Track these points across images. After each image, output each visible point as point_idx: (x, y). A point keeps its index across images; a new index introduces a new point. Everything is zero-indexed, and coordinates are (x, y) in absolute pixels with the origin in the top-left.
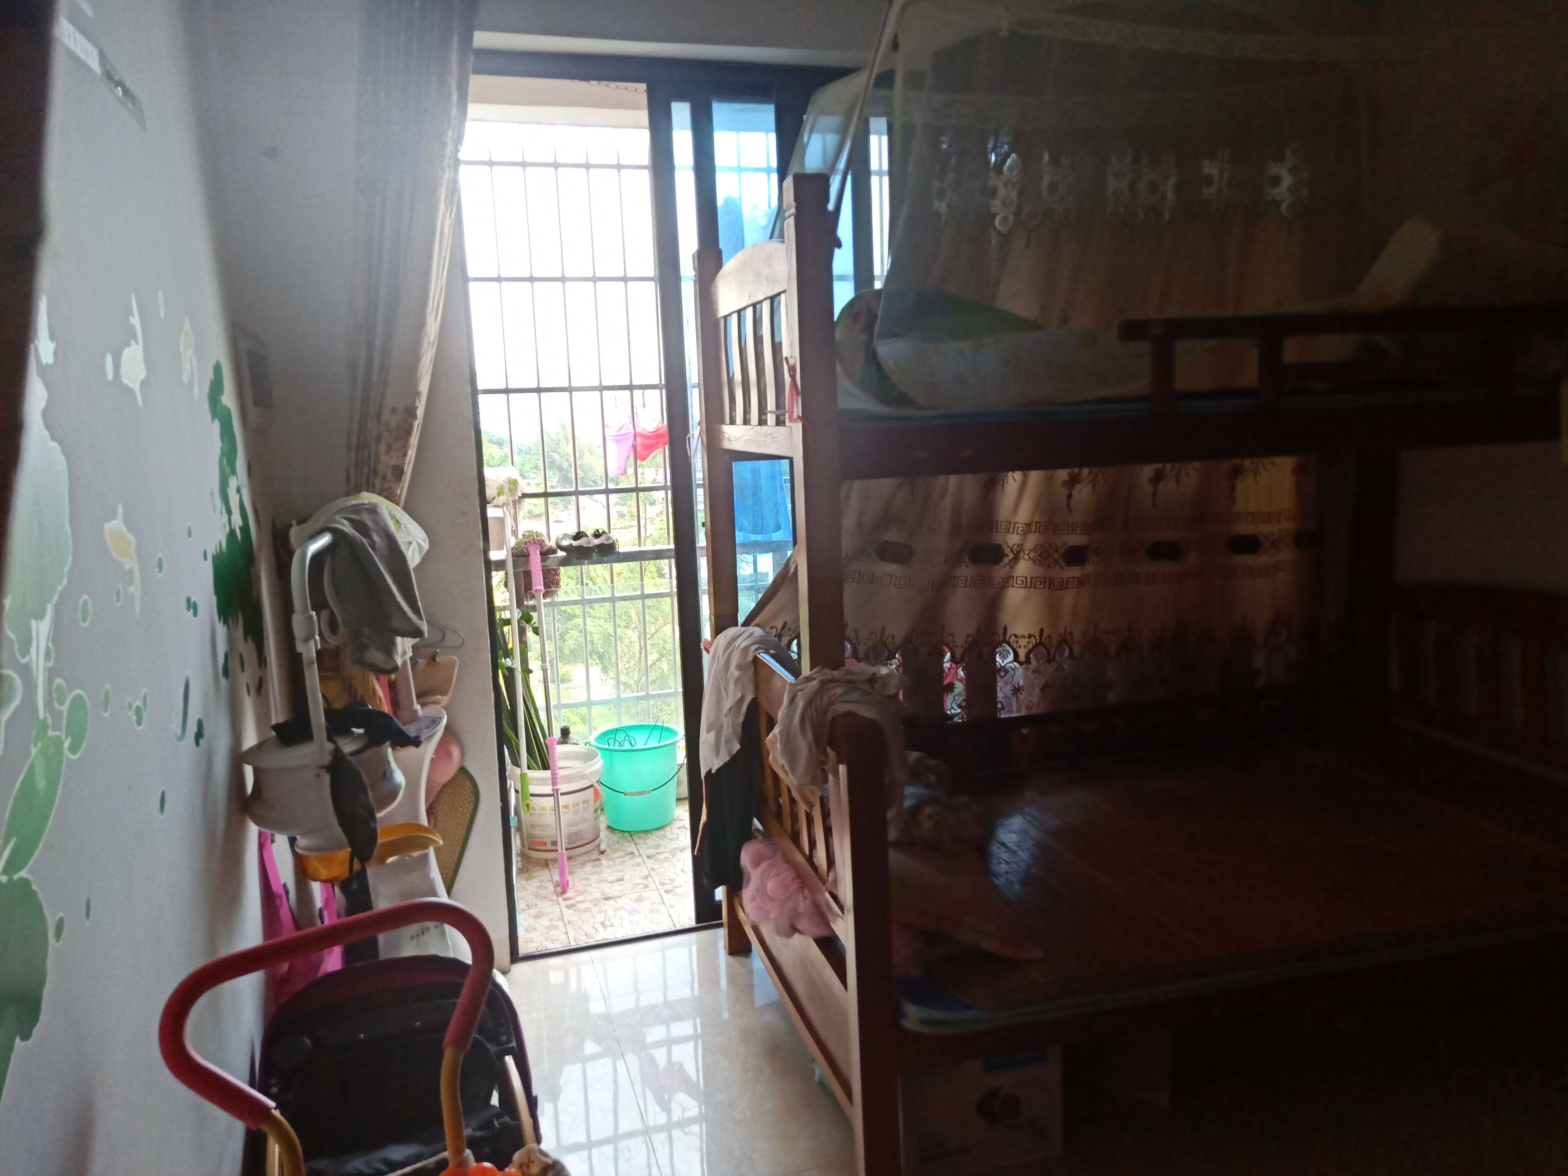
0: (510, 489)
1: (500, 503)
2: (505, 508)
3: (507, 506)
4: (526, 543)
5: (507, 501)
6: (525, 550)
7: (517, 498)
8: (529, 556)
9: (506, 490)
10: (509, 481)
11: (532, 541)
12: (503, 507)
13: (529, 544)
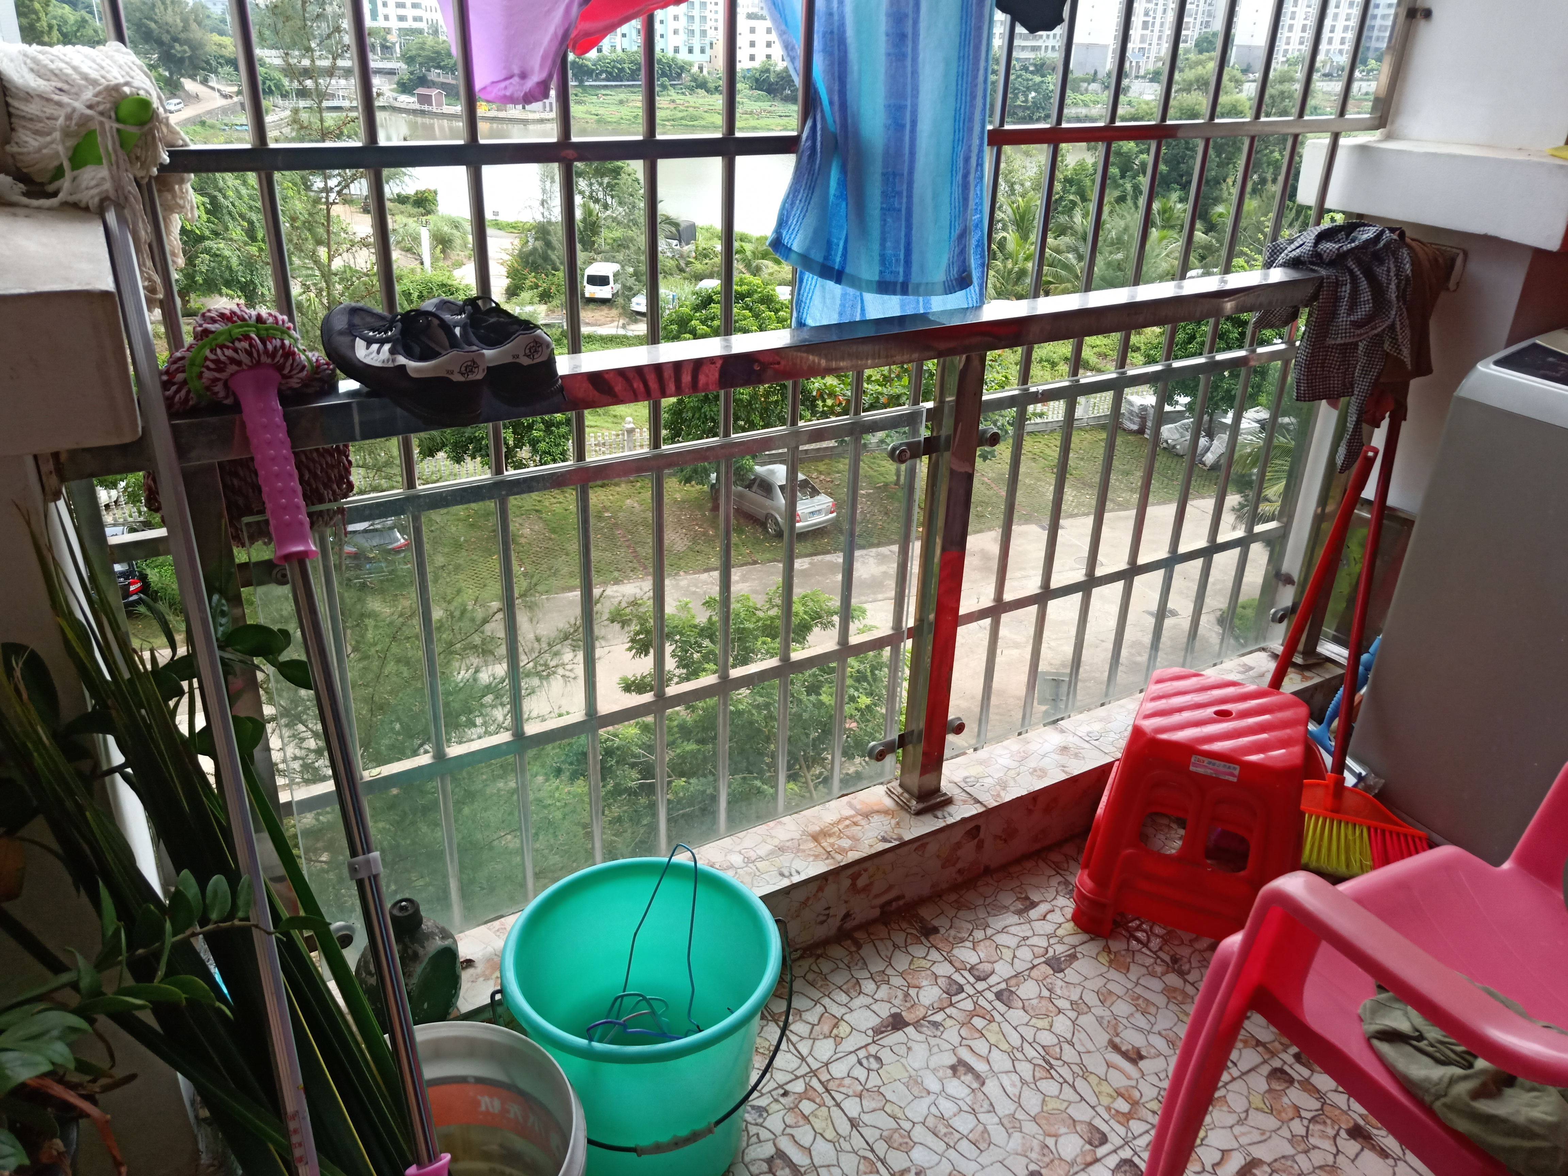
0: (122, 139)
1: (89, 193)
2: (111, 217)
3: (120, 208)
4: (219, 366)
5: (118, 187)
6: (219, 388)
7: (155, 171)
8: (236, 407)
9: (107, 143)
10: (116, 107)
11: (244, 357)
12: (100, 213)
13: (234, 368)
